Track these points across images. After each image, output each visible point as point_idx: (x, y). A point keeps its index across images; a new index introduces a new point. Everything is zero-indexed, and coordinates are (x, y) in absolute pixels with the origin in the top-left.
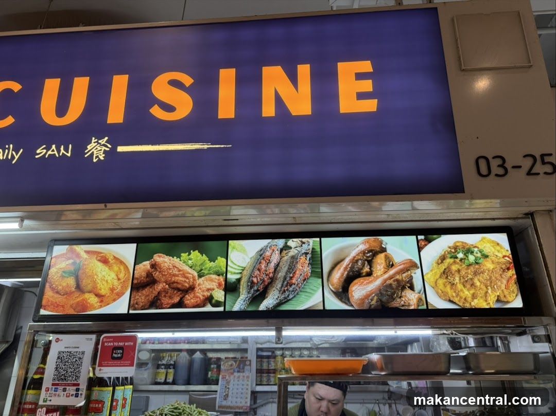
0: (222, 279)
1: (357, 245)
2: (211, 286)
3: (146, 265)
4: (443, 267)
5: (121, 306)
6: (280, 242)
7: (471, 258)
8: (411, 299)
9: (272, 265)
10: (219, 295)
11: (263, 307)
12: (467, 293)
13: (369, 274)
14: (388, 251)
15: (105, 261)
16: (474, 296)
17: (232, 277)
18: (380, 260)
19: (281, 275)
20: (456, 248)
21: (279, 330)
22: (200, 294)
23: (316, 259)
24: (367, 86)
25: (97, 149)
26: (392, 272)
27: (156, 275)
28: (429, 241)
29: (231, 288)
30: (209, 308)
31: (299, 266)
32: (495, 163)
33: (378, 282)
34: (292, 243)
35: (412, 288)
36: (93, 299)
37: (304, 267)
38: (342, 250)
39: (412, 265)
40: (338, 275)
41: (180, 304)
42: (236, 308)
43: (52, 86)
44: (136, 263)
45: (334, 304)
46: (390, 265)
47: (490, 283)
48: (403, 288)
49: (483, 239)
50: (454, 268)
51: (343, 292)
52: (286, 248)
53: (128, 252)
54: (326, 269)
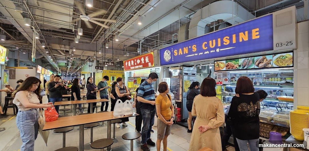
0: (238, 65)
1: (261, 57)
2: (236, 66)
3: (227, 63)
4: (277, 60)
5: (225, 69)
6: (247, 58)
7: (283, 58)
8: (270, 66)
9: (246, 62)
10: (238, 67)
11: (244, 68)
12: (281, 64)
13: (263, 62)
14: (267, 58)
15: (222, 63)
16: (282, 65)
17: (240, 64)
18: (265, 60)
19: (247, 64)
20: (280, 56)
21: (247, 71)
22: (235, 67)
23: (253, 61)
24: (258, 33)
25: (218, 50)
26: (267, 61)
27: (229, 65)
28: (275, 55)
29: (240, 66)
30: (237, 69)
31: (250, 62)
32: (280, 44)
33: (264, 63)
34: (249, 58)
35: (270, 64)
36: (221, 68)
37: (251, 62)
38: (258, 59)
39: (271, 60)
40: (257, 63)
41: (232, 68)
42: (240, 69)
43: (211, 42)
44: (226, 63)
45: (256, 67)
46: (267, 60)
47: (287, 62)
48: (269, 64)
49: (287, 54)
50: (279, 60)
51: (258, 65)
52: (248, 59)
53: (224, 62)
54: (255, 62)
